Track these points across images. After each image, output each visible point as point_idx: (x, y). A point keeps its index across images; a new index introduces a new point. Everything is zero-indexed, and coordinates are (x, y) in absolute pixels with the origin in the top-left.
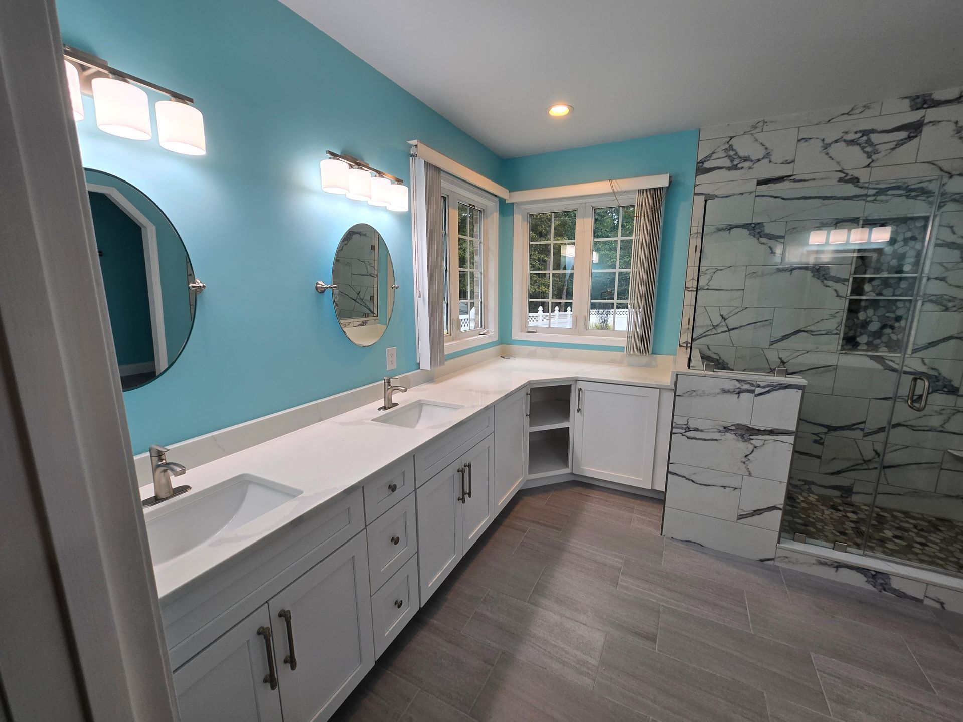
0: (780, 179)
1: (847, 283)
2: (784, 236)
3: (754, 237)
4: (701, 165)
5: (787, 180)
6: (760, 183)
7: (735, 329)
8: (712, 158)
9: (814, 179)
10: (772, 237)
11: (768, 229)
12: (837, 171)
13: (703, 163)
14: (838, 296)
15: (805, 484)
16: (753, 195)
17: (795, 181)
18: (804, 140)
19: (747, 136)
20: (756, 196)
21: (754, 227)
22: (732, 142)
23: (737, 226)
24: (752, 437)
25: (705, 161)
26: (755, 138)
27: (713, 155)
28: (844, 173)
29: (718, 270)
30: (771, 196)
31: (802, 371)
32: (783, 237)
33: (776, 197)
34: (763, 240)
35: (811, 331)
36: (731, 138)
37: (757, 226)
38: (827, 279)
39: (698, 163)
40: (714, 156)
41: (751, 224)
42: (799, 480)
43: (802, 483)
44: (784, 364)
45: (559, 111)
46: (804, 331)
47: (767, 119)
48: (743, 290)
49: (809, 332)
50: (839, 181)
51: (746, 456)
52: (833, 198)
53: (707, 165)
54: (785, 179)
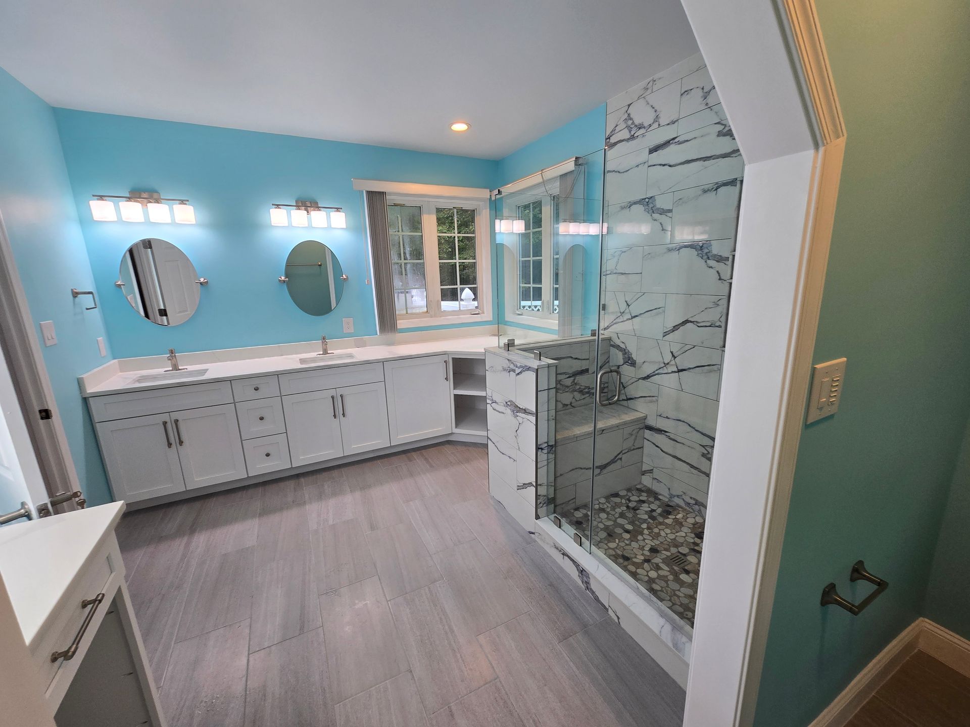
0: (667, 143)
1: (726, 262)
2: (672, 210)
3: (648, 213)
4: (608, 140)
5: (672, 143)
6: (652, 151)
7: (636, 316)
8: (616, 132)
9: (695, 138)
10: (663, 212)
11: (660, 203)
12: (715, 124)
13: (609, 138)
14: (720, 279)
15: (696, 504)
16: (646, 165)
17: (680, 143)
18: (686, 93)
19: (642, 101)
20: (649, 167)
21: (647, 203)
22: (631, 110)
23: (635, 203)
24: (518, 414)
25: (611, 136)
26: (647, 101)
27: (616, 128)
28: (723, 125)
29: (623, 252)
30: (660, 165)
31: (690, 368)
32: (670, 211)
33: (664, 165)
34: (656, 216)
35: (696, 322)
36: (629, 106)
37: (650, 201)
38: (710, 258)
39: (606, 139)
40: (618, 129)
41: (645, 199)
42: (691, 498)
43: (693, 502)
44: (674, 359)
45: (460, 127)
46: (691, 322)
47: (656, 77)
48: (641, 273)
49: (695, 323)
50: (718, 136)
51: (516, 431)
52: (713, 157)
53: (613, 140)
54: (671, 142)
